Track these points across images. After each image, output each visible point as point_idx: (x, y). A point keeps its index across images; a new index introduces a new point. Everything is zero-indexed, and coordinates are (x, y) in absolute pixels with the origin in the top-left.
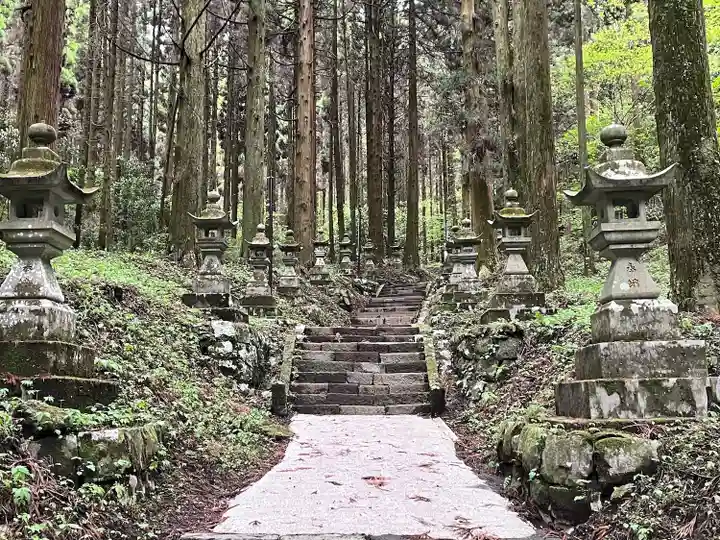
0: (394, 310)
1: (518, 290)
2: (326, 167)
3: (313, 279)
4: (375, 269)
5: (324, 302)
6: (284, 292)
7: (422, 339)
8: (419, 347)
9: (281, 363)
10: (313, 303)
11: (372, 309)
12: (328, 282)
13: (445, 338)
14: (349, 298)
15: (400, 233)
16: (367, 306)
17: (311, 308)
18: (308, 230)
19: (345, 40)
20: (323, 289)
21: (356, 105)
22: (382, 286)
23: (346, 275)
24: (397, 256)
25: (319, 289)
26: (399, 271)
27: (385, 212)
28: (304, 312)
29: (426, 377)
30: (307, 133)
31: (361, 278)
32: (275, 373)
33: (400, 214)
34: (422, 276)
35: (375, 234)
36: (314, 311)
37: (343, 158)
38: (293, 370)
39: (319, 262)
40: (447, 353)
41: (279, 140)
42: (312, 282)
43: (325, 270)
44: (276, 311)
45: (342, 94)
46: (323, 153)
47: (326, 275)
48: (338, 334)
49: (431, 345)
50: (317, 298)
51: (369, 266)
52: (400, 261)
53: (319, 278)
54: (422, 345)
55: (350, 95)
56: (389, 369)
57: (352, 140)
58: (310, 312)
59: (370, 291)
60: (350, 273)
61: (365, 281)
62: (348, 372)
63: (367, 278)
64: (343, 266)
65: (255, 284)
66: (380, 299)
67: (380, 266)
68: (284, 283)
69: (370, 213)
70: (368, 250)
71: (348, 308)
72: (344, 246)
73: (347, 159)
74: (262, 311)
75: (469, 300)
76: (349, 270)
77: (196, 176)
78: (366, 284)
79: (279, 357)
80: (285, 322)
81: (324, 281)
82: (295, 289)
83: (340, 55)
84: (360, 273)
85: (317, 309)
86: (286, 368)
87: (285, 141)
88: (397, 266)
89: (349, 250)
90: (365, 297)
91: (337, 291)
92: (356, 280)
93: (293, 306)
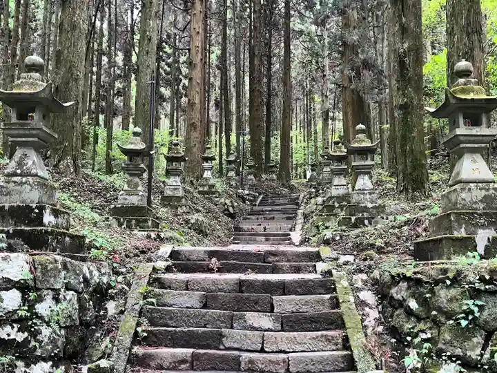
1: (481, 206)
2: (217, 105)
3: (201, 189)
4: (255, 182)
5: (209, 211)
6: (168, 201)
7: (329, 273)
8: (327, 285)
9: (122, 312)
10: (198, 211)
11: (253, 217)
12: (214, 193)
13: (361, 271)
14: (233, 207)
15: (276, 155)
16: (249, 215)
17: (194, 218)
18: (197, 146)
19: (233, 3)
20: (209, 198)
21: (242, 57)
22: (262, 196)
23: (231, 186)
24: (273, 172)
25: (206, 198)
26: (275, 185)
27: (263, 139)
28: (187, 222)
30: (199, 60)
31: (244, 190)
32: (109, 331)
33: (276, 141)
34: (292, 188)
35: (255, 154)
36: (197, 220)
37: (232, 99)
38: (138, 324)
39: (207, 174)
40: (368, 296)
41: (182, 84)
42: (200, 192)
43: (212, 182)
44: (150, 223)
45: (230, 48)
46: (215, 94)
47: (213, 186)
48: (214, 260)
49: (346, 284)
50: (203, 207)
51: (250, 180)
52: (275, 177)
53: (206, 189)
54: (333, 283)
55: (237, 47)
56: (290, 323)
57: (239, 85)
58: (193, 221)
59: (251, 201)
60: (234, 185)
61: (247, 192)
62: (225, 331)
63: (249, 189)
64: (229, 179)
65: (128, 193)
66: (261, 208)
67: (259, 180)
68: (168, 193)
69: (251, 140)
70: (250, 167)
71: (232, 216)
72: (229, 162)
73: (234, 100)
74: (134, 222)
75: (365, 214)
76: (233, 183)
78: (248, 195)
79: (122, 302)
80: (158, 236)
81: (210, 192)
82: (179, 199)
83: (229, 16)
84: (242, 186)
85: (200, 219)
86: (129, 322)
87: (187, 84)
88: (273, 180)
89: (233, 166)
90: (247, 206)
91: (222, 200)
92: (240, 191)
93: (176, 215)
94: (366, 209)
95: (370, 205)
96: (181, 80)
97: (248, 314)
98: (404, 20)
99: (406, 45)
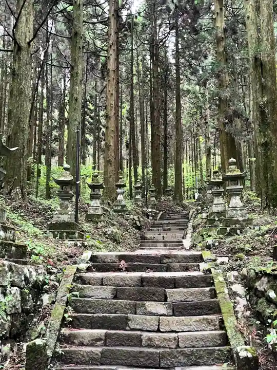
0: (170, 229)
2: (128, 146)
3: (115, 208)
4: (156, 203)
5: (121, 225)
6: (91, 218)
7: (209, 271)
8: (207, 280)
9: (53, 303)
10: (113, 225)
11: (155, 229)
12: (126, 211)
13: (233, 269)
14: (140, 222)
15: (171, 182)
16: (151, 227)
17: (109, 230)
18: (112, 176)
19: (138, 72)
20: (122, 215)
21: (145, 111)
22: (161, 213)
23: (138, 206)
24: (169, 195)
25: (119, 215)
26: (171, 203)
27: (162, 170)
28: (105, 233)
29: (222, 321)
30: (113, 114)
31: (148, 208)
32: (44, 317)
33: (171, 172)
34: (184, 207)
35: (156, 181)
36: (112, 232)
37: (138, 142)
38: (66, 311)
39: (120, 197)
40: (239, 288)
41: (102, 131)
42: (115, 211)
43: (123, 203)
44: (77, 235)
45: (136, 104)
46: (126, 138)
47: (124, 206)
48: (123, 262)
49: (221, 279)
50: (117, 222)
51: (152, 201)
52: (171, 198)
53: (119, 208)
54: (212, 278)
55: (141, 103)
56: (180, 310)
57: (143, 131)
58: (109, 233)
59: (153, 217)
60: (141, 205)
61: (150, 210)
62: (130, 316)
63: (152, 208)
64: (137, 200)
65: (61, 213)
66: (161, 222)
67: (159, 201)
68: (91, 212)
69: (153, 171)
70: (152, 191)
71: (139, 228)
72: (137, 188)
73: (140, 142)
74: (65, 234)
75: (237, 225)
76: (140, 203)
77: (23, 131)
78: (151, 212)
79: (53, 294)
80: (83, 244)
81: (122, 210)
82: (99, 216)
83: (135, 81)
84: (147, 206)
85: (115, 231)
86: (58, 310)
87: (105, 132)
88: (169, 201)
89: (140, 191)
90: (150, 220)
91: (132, 217)
92: (145, 209)
93: (97, 228)
94: (238, 222)
95: (241, 219)
96: (101, 129)
97: (147, 303)
98: (263, 80)
99: (265, 99)
